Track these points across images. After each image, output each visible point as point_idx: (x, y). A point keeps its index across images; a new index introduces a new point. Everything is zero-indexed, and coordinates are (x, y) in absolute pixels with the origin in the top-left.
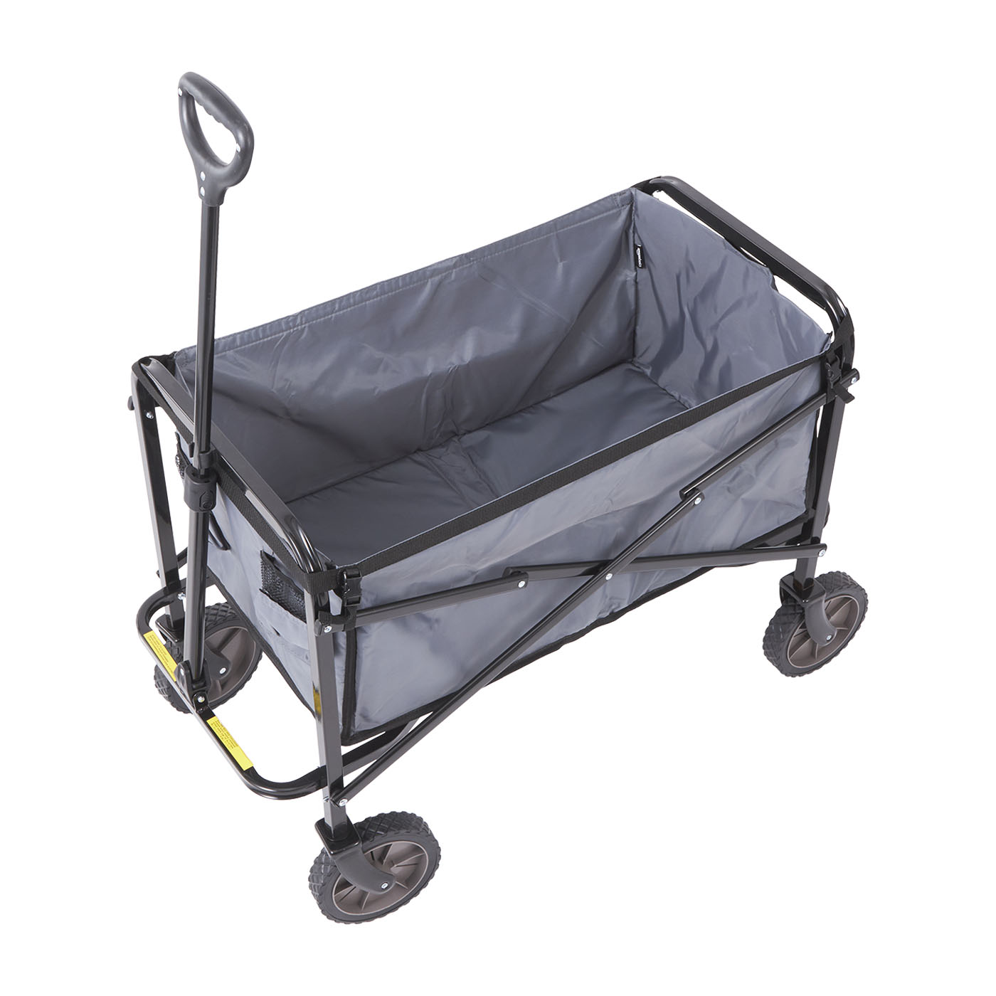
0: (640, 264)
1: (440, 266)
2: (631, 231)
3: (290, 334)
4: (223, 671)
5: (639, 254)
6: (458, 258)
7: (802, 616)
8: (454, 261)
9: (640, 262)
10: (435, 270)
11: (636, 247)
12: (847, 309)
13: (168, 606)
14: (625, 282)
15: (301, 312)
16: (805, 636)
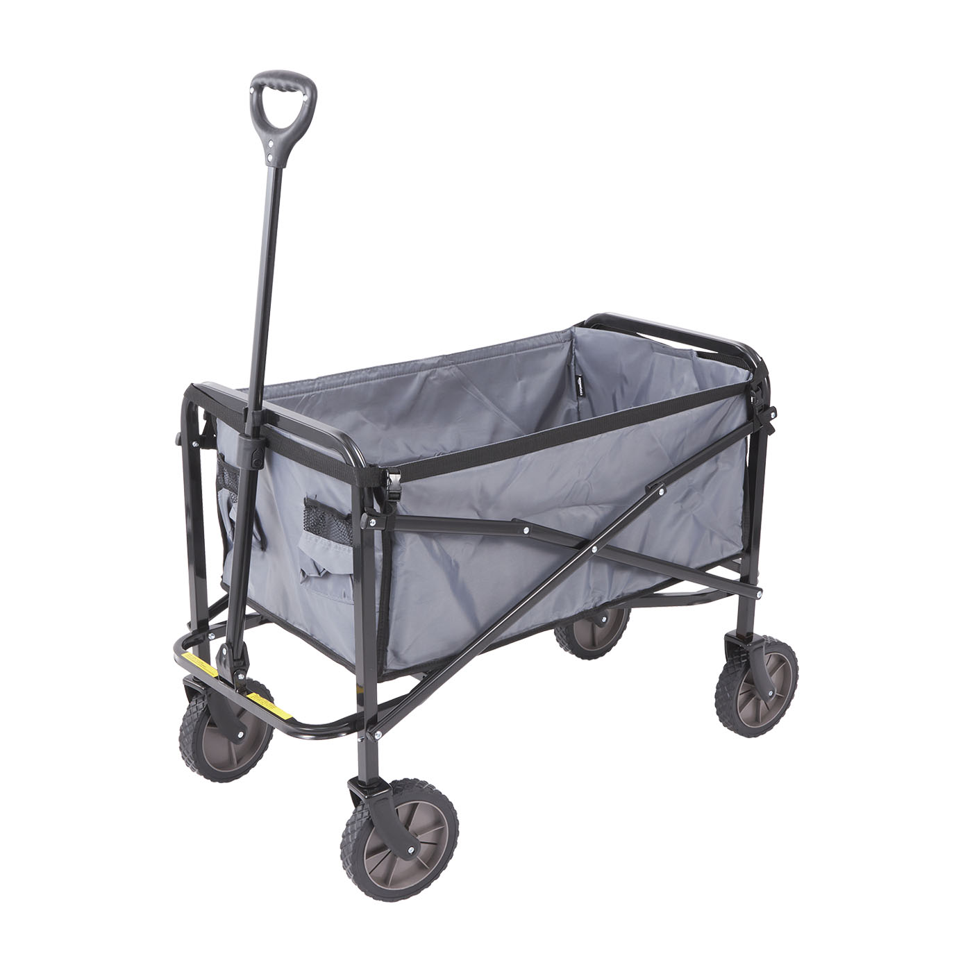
0: (581, 392)
1: (426, 362)
2: (572, 364)
3: (309, 397)
4: (241, 735)
5: (580, 383)
6: (440, 358)
7: (748, 666)
8: (438, 359)
9: (581, 390)
10: (423, 364)
11: (577, 378)
12: (761, 358)
13: (197, 646)
14: (569, 411)
15: (318, 379)
16: (750, 696)
